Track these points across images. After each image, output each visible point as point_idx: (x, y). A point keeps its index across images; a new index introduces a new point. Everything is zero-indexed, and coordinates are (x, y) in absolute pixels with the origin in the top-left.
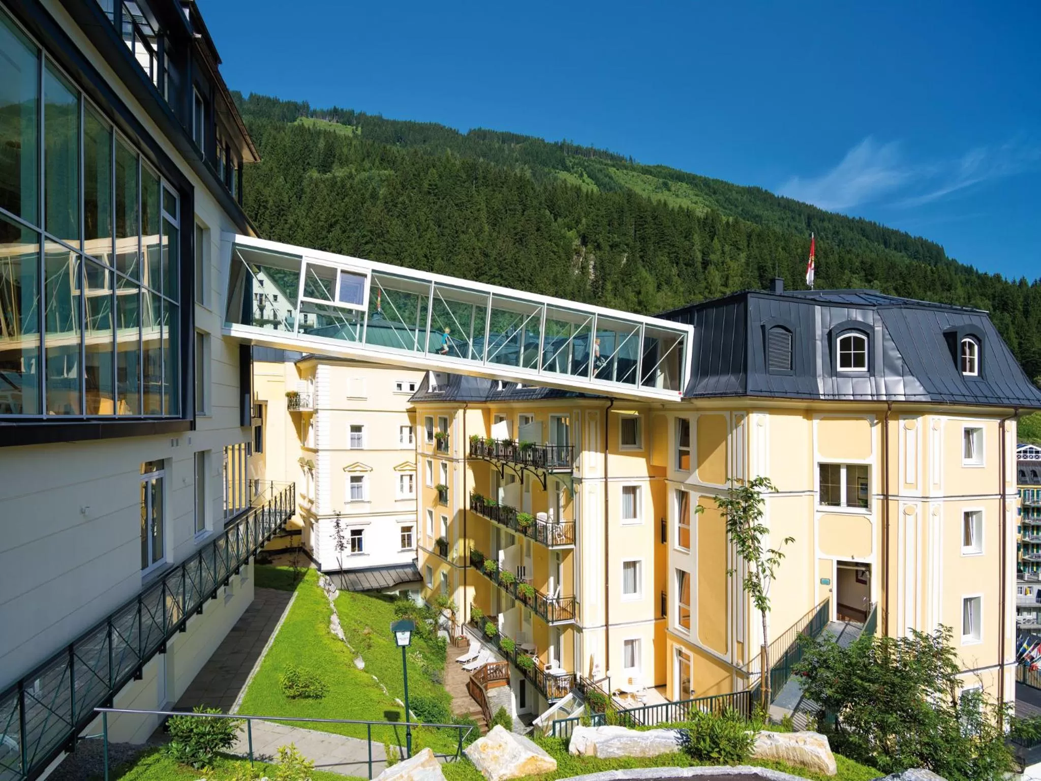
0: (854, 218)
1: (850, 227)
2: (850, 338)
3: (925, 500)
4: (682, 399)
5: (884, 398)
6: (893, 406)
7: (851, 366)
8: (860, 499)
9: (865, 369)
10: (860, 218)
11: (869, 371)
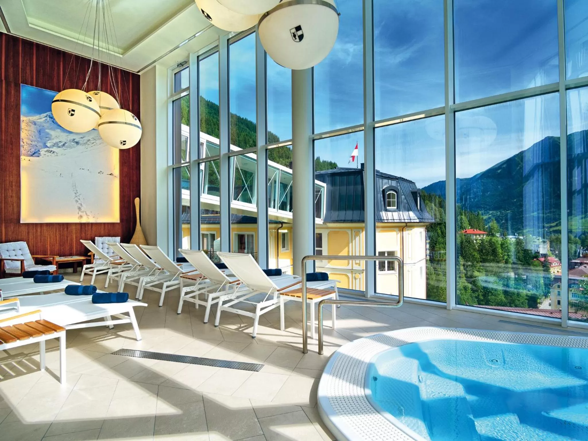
0: (243, 118)
1: (241, 122)
2: (390, 193)
3: (414, 264)
4: (323, 223)
5: (403, 221)
6: (408, 224)
7: (390, 206)
8: (391, 267)
9: (396, 208)
10: (246, 118)
11: (397, 208)
